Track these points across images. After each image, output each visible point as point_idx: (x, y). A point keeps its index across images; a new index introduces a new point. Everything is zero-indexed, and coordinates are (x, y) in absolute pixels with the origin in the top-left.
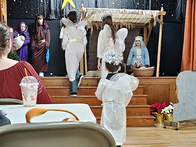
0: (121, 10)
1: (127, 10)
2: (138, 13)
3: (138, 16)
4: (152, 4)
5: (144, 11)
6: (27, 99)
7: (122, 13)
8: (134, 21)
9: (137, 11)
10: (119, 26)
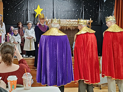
0: (68, 20)
1: (71, 20)
4: (84, 15)
9: (77, 20)
10: (66, 28)
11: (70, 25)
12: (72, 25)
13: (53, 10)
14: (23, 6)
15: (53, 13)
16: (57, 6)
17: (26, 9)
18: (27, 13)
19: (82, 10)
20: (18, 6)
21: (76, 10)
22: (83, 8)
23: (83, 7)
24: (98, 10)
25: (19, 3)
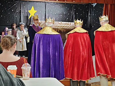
0: (60, 22)
5: (71, 23)
6: (25, 76)
7: (60, 24)
8: (66, 28)
9: (68, 23)
10: (58, 30)
11: (61, 28)
12: (64, 28)
13: (45, 13)
14: (17, 8)
15: (45, 16)
16: (49, 10)
17: (19, 11)
18: (20, 15)
19: (73, 14)
20: (12, 8)
21: (67, 13)
22: (73, 12)
23: (73, 11)
24: (88, 14)
25: (13, 5)
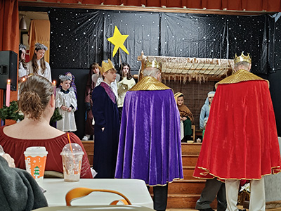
0: (191, 59)
1: (198, 59)
2: (211, 63)
3: (212, 67)
4: (229, 52)
5: (219, 60)
6: (69, 172)
7: (192, 62)
8: (207, 72)
9: (211, 60)
10: (188, 78)
11: (197, 72)
12: (202, 72)
13: (160, 39)
14: (94, 27)
15: (160, 45)
16: (169, 30)
17: (99, 34)
18: (101, 43)
19: (225, 40)
20: (83, 27)
21: (211, 39)
22: (226, 35)
23: (226, 32)
24: (262, 39)
25: (85, 21)
